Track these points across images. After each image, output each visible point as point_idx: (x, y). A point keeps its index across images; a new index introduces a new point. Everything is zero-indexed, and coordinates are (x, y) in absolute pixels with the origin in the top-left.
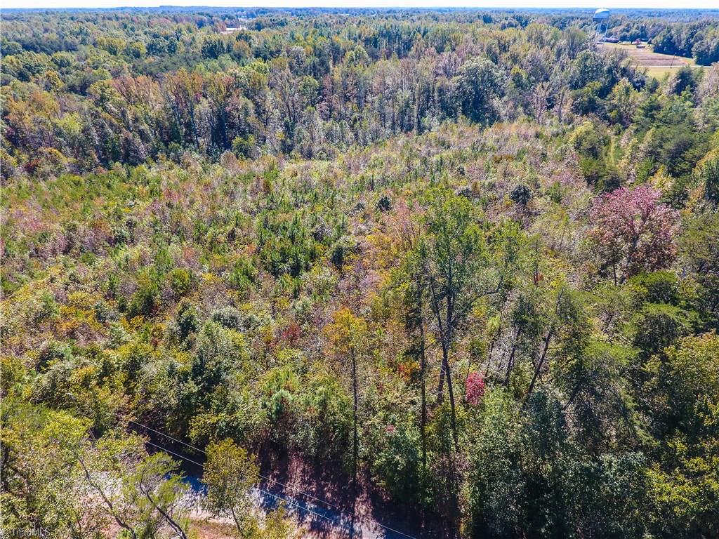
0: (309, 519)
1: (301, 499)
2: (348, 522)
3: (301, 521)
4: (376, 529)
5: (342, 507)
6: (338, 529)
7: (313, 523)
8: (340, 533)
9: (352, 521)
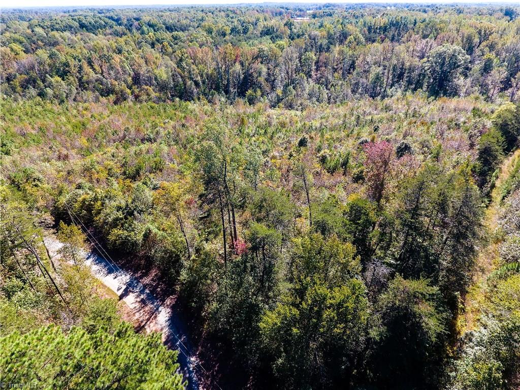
0: (142, 297)
1: (145, 286)
2: (158, 305)
3: (138, 296)
4: (168, 313)
5: (161, 297)
6: (152, 306)
7: (143, 299)
8: (151, 308)
9: (160, 305)
